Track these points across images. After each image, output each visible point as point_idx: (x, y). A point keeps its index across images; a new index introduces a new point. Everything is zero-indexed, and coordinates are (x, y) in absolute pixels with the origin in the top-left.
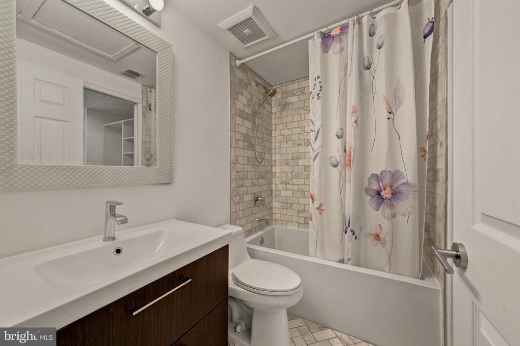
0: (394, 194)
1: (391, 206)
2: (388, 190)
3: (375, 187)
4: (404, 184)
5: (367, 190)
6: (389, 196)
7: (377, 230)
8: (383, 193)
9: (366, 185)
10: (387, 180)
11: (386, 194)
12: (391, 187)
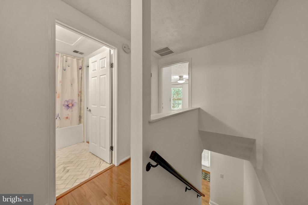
0: (72, 105)
1: (72, 108)
2: (71, 104)
3: (67, 104)
4: (75, 103)
5: (64, 105)
6: (71, 106)
7: (67, 116)
8: (69, 105)
9: (63, 103)
10: (70, 102)
11: (70, 105)
12: (72, 103)
